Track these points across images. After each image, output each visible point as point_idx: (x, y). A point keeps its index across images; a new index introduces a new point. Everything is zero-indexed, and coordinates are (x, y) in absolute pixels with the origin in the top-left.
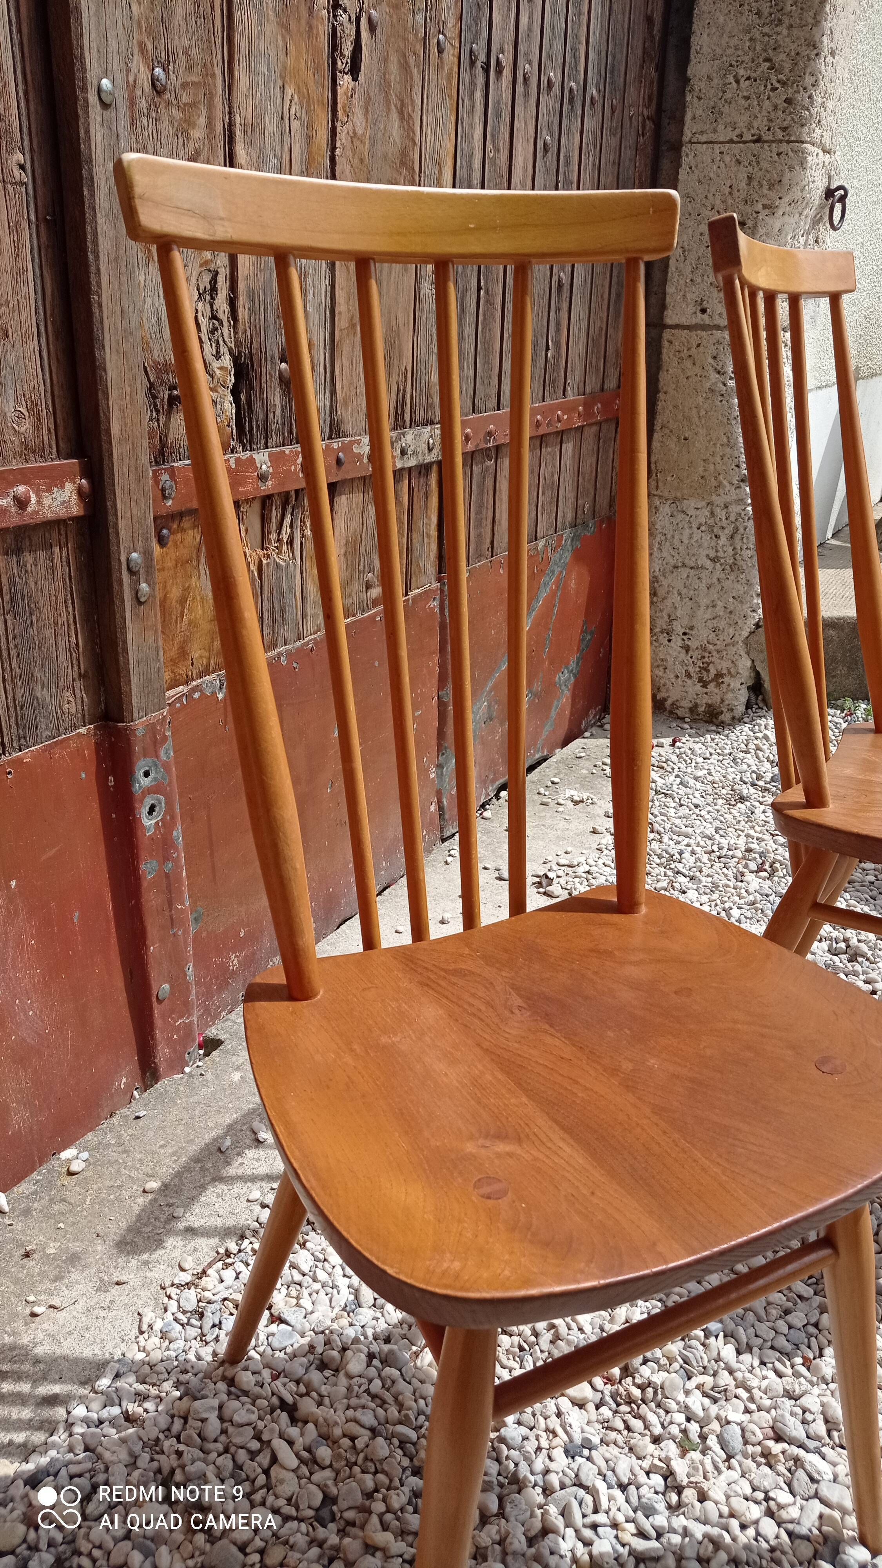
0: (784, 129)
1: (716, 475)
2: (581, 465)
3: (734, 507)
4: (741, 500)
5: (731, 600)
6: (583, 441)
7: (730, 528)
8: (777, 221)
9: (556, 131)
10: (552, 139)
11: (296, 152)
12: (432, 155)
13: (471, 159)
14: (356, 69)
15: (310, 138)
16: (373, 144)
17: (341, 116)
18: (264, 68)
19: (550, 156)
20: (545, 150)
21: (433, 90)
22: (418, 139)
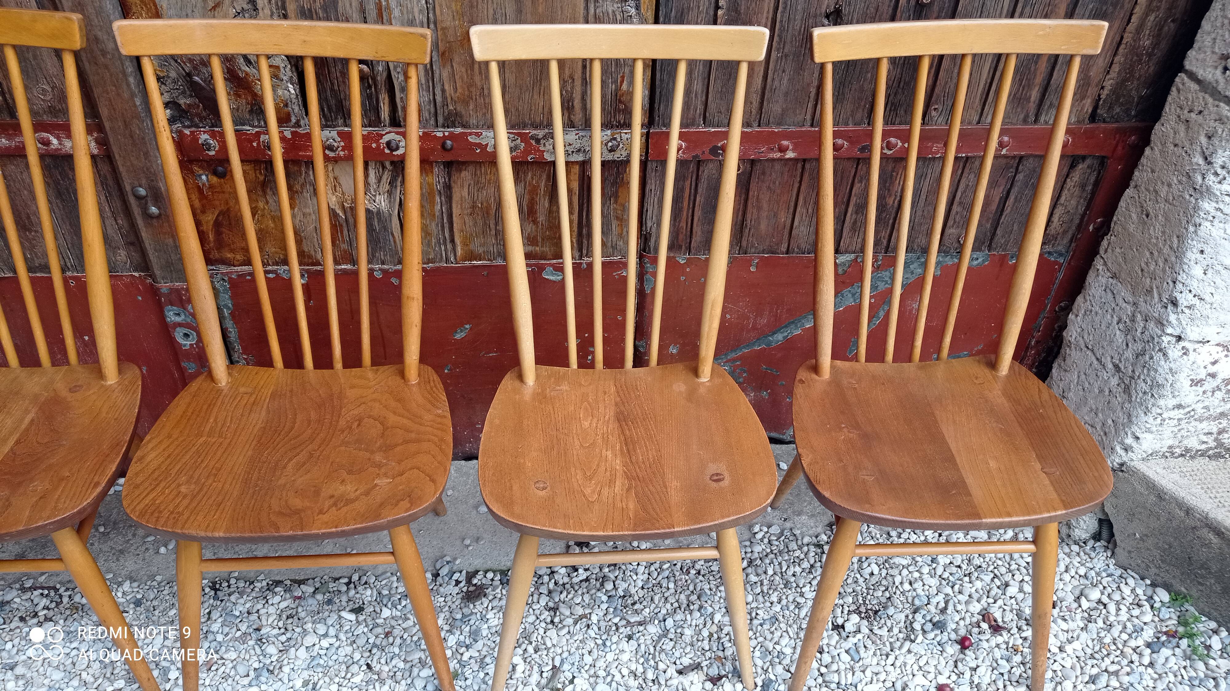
1: (1153, 278)
2: (959, 194)
3: (1151, 325)
4: (1161, 323)
5: (1110, 422)
6: (967, 171)
7: (1139, 346)
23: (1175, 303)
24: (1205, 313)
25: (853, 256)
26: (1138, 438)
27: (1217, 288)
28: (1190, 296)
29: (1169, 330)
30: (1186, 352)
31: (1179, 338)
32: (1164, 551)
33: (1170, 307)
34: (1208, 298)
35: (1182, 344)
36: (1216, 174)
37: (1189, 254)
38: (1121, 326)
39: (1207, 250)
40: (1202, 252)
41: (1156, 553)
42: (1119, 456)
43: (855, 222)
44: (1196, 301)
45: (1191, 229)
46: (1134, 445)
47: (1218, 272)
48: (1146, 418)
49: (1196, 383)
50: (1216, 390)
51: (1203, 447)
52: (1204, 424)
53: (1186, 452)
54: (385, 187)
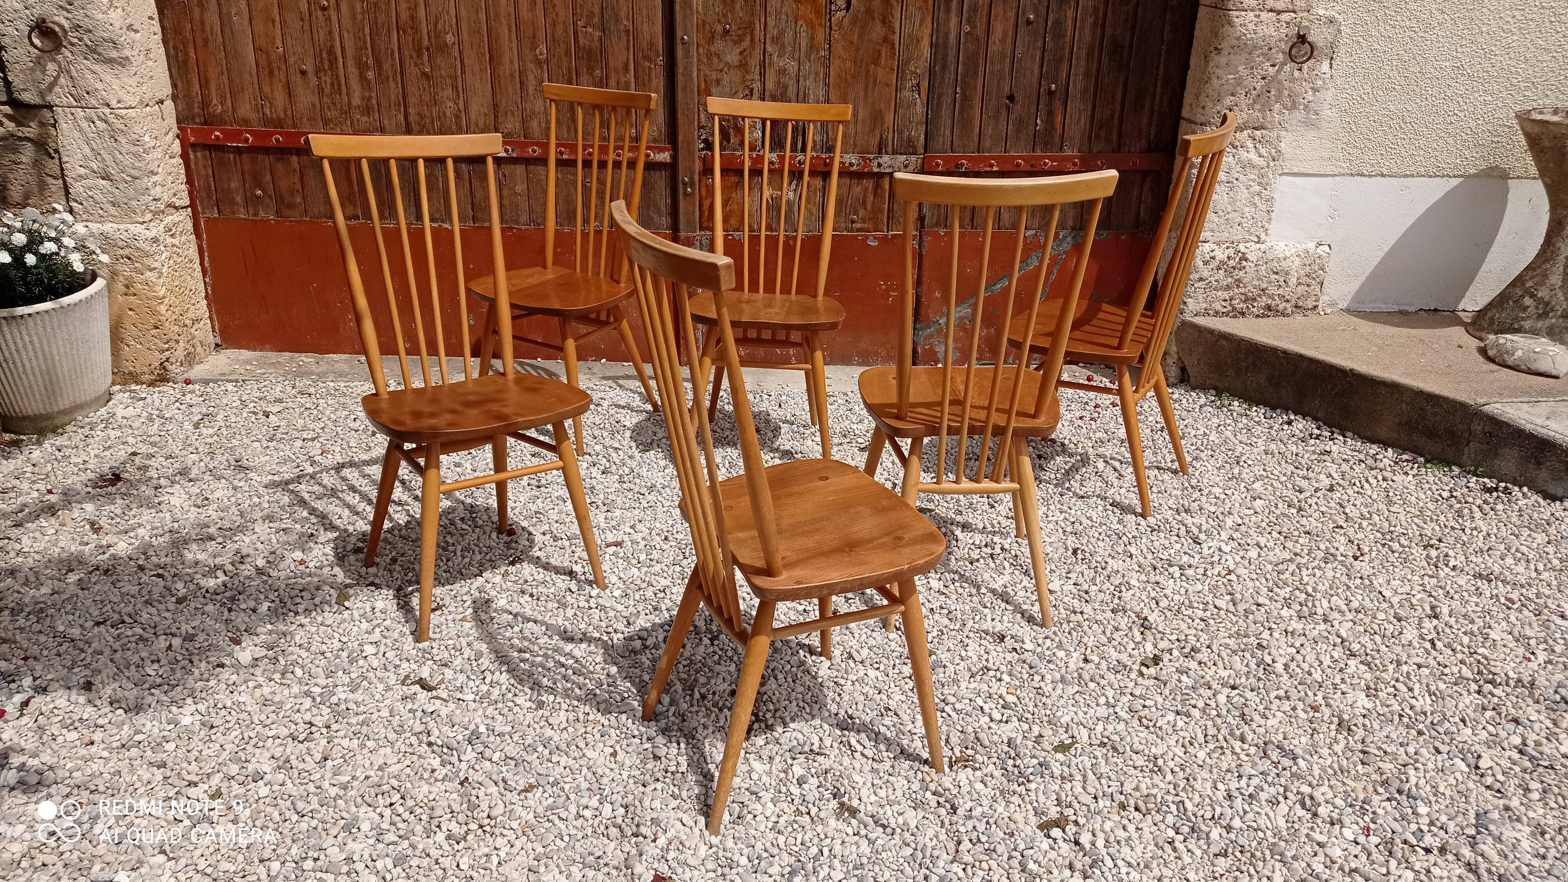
8: (1223, 60)
9: (1043, 11)
10: (1037, 16)
11: (803, 44)
12: (910, 36)
13: (947, 34)
14: (848, 9)
15: (812, 39)
16: (861, 36)
17: (834, 28)
18: (784, 17)
19: (1035, 25)
20: (1029, 22)
21: (910, 8)
22: (897, 30)
25: (1034, 232)
26: (1185, 303)
42: (1179, 318)
43: (1034, 211)
46: (1184, 308)
49: (1206, 263)
50: (1219, 269)
51: (1225, 310)
52: (1220, 293)
53: (1217, 313)
54: (793, 186)
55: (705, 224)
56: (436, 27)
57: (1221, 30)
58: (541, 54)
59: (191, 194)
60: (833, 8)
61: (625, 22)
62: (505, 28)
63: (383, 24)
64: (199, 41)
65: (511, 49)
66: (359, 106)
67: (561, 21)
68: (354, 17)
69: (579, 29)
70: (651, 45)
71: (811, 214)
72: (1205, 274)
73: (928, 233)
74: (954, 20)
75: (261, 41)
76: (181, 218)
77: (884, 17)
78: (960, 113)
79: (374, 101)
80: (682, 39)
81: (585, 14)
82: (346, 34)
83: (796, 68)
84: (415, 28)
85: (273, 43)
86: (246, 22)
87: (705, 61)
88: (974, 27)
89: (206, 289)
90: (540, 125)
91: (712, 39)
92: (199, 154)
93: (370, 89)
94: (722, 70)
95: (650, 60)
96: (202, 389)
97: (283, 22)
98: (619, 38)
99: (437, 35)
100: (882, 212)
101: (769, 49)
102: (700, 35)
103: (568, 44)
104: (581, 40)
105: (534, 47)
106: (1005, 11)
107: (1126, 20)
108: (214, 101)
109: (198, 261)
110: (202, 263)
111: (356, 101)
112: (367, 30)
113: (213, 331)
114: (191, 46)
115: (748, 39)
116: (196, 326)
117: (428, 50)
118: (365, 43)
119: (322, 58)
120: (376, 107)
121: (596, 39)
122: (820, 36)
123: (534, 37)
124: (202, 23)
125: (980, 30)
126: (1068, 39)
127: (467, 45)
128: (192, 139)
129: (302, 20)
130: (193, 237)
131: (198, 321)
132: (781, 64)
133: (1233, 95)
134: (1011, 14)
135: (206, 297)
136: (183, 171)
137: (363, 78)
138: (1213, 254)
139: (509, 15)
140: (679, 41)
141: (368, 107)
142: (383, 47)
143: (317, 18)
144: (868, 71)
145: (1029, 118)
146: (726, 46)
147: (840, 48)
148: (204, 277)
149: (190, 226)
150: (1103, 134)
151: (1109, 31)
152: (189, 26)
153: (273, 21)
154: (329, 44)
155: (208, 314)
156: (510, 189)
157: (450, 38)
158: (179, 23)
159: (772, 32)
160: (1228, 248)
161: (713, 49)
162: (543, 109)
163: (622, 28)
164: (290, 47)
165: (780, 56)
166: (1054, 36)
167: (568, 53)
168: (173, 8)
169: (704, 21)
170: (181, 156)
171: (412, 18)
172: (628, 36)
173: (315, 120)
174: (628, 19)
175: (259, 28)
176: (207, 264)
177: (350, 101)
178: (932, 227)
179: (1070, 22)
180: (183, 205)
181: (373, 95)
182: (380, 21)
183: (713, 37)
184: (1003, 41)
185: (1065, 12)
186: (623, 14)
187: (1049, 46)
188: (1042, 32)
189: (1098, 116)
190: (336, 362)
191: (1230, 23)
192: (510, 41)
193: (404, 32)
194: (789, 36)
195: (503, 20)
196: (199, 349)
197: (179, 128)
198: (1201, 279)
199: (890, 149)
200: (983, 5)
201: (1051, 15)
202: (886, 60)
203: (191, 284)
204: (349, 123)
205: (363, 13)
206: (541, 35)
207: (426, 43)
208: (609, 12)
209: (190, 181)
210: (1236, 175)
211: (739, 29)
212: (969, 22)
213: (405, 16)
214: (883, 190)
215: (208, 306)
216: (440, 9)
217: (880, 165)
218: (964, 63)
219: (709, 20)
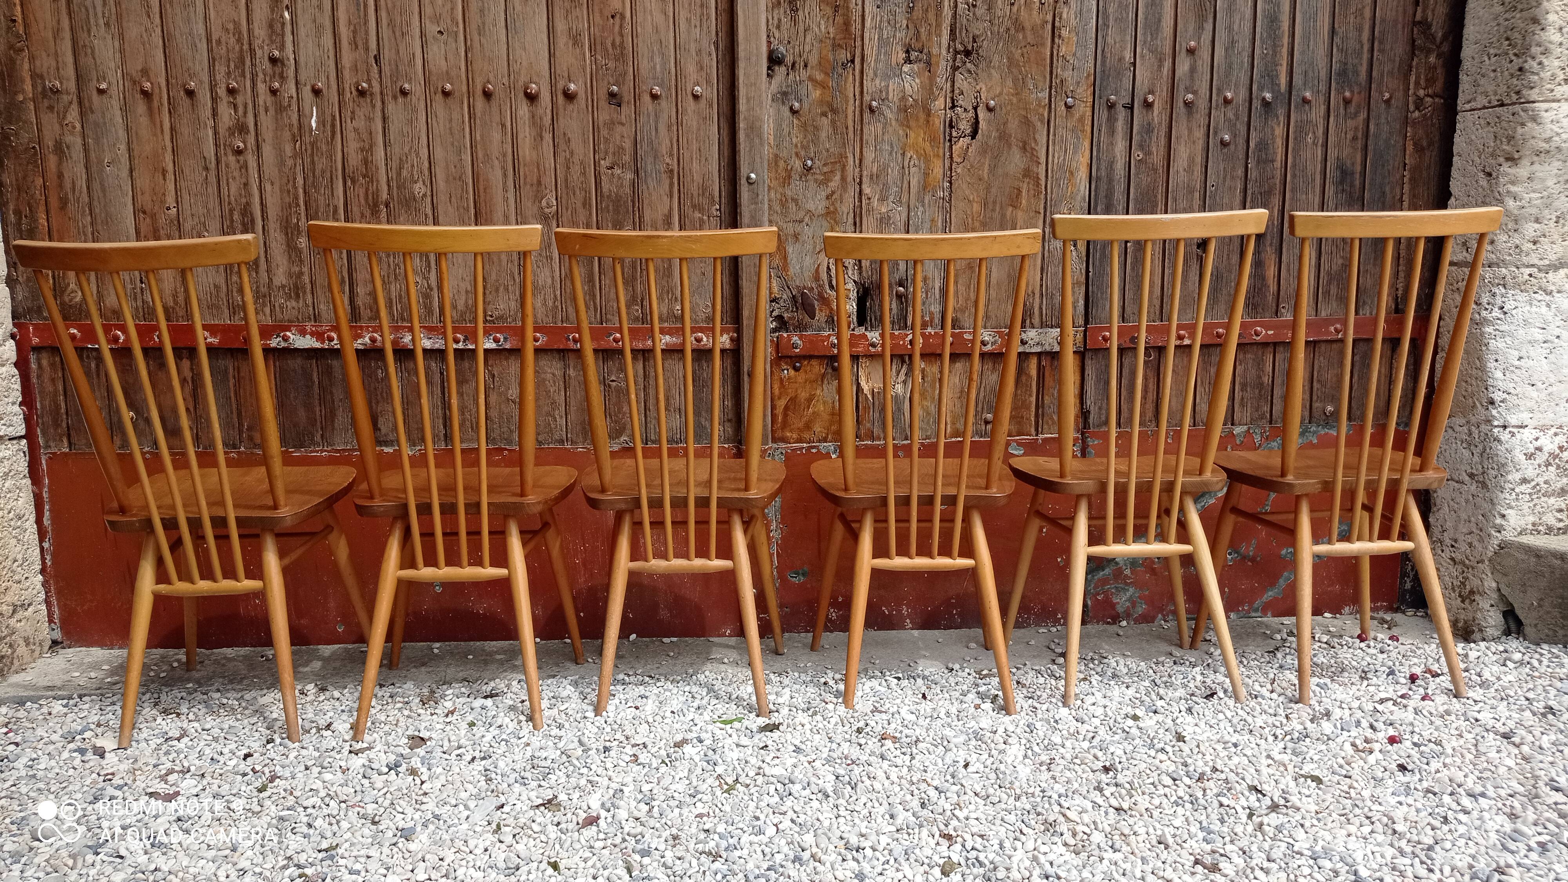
0: (1518, 93)
1: (1472, 395)
2: (1315, 373)
3: (1483, 427)
4: (1488, 421)
5: (1480, 517)
6: (1317, 354)
7: (1481, 447)
8: (1522, 171)
9: (1243, 129)
10: (1234, 136)
11: (914, 182)
12: (1061, 167)
13: (1111, 164)
14: (974, 134)
15: (926, 175)
16: (993, 169)
17: (956, 159)
18: (887, 147)
19: (1232, 147)
20: (1224, 144)
21: (1060, 131)
22: (1043, 160)
23: (1492, 402)
24: (1515, 403)
25: (1245, 428)
26: (1503, 516)
27: (1516, 383)
28: (1500, 393)
29: (1496, 423)
30: (1513, 435)
31: (1505, 427)
32: (1560, 604)
33: (1490, 407)
34: (1512, 391)
35: (1508, 430)
36: (1486, 309)
37: (1489, 365)
38: (1464, 445)
39: (1500, 358)
40: (1496, 361)
41: (1556, 612)
42: (1496, 538)
43: (1242, 399)
44: (1505, 396)
45: (1484, 348)
46: (1503, 523)
47: (1513, 372)
48: (1503, 496)
49: (1530, 456)
50: (1548, 464)
51: (1561, 525)
52: (1552, 500)
53: (1550, 530)
54: (902, 377)
55: (779, 434)
56: (399, 174)
57: (1520, 130)
58: (549, 206)
59: (27, 420)
60: (954, 134)
61: (668, 160)
62: (499, 173)
63: (323, 171)
64: (54, 202)
65: (506, 200)
66: (283, 287)
67: (576, 160)
68: (282, 163)
69: (603, 170)
70: (704, 189)
71: (928, 414)
72: (1530, 473)
73: (1095, 435)
74: (1120, 146)
75: (145, 200)
76: (8, 453)
77: (1025, 143)
78: (1133, 269)
79: (306, 279)
80: (748, 178)
81: (611, 150)
82: (268, 187)
83: (904, 216)
84: (369, 176)
85: (163, 202)
86: (125, 173)
87: (778, 208)
88: (1148, 153)
89: (43, 559)
90: (544, 304)
91: (787, 179)
92: (45, 362)
93: (301, 261)
94: (801, 221)
95: (701, 210)
96: (11, 713)
97: (178, 173)
98: (659, 182)
99: (399, 184)
100: (1028, 408)
101: (867, 190)
102: (773, 175)
103: (587, 192)
104: (605, 186)
105: (538, 197)
106: (1190, 130)
107: (1355, 138)
108: (72, 286)
109: (32, 518)
110: (39, 521)
111: (280, 278)
112: (300, 181)
113: (51, 621)
114: (42, 208)
115: (838, 177)
116: (20, 614)
117: (387, 205)
118: (296, 198)
119: (232, 221)
120: (309, 287)
121: (627, 183)
122: (938, 170)
123: (539, 183)
124: (60, 176)
125: (1157, 156)
126: (1278, 164)
127: (442, 198)
128: (35, 340)
129: (206, 169)
130: (28, 481)
131: (24, 606)
132: (884, 210)
133: (1537, 221)
134: (1199, 134)
135: (43, 571)
136: (18, 386)
137: (291, 248)
138: (1538, 444)
139: (504, 155)
140: (743, 181)
141: (296, 287)
142: (322, 201)
143: (227, 166)
144: (1003, 216)
145: (1230, 271)
146: (807, 188)
147: (964, 186)
148: (41, 540)
149: (22, 465)
150: (1334, 290)
151: (1332, 154)
152: (39, 181)
153: (164, 172)
154: (244, 200)
155: (42, 596)
156: (500, 394)
157: (419, 189)
158: (25, 178)
159: (871, 166)
160: (1556, 434)
161: (789, 193)
162: (549, 281)
163: (663, 168)
164: (186, 206)
165: (882, 199)
166: (1258, 162)
167: (586, 204)
168: (17, 157)
169: (776, 156)
170: (16, 365)
171: (366, 162)
172: (671, 178)
173: (218, 308)
174: (671, 155)
175: (144, 181)
176: (46, 522)
177: (270, 280)
178: (1099, 426)
179: (1279, 142)
180: (14, 434)
181: (306, 270)
182: (319, 167)
183: (790, 177)
184: (1189, 170)
185: (1273, 130)
186: (664, 149)
187: (1253, 174)
188: (1241, 155)
189: (1325, 266)
190: (230, 660)
191: (1534, 119)
192: (505, 190)
193: (354, 182)
194: (894, 173)
195: (496, 162)
196: (22, 650)
197: (15, 325)
198: (1524, 481)
199: (1036, 321)
200: (1160, 123)
201: (1253, 134)
202: (1028, 201)
203: (16, 551)
204: (267, 310)
205: (294, 157)
206: (549, 180)
207: (384, 196)
208: (645, 146)
209: (27, 400)
210: (1557, 332)
211: (824, 165)
212: (1141, 147)
213: (354, 160)
214: (1029, 377)
215: (45, 584)
216: (406, 149)
217: (1023, 343)
218: (1136, 200)
219: (784, 154)
